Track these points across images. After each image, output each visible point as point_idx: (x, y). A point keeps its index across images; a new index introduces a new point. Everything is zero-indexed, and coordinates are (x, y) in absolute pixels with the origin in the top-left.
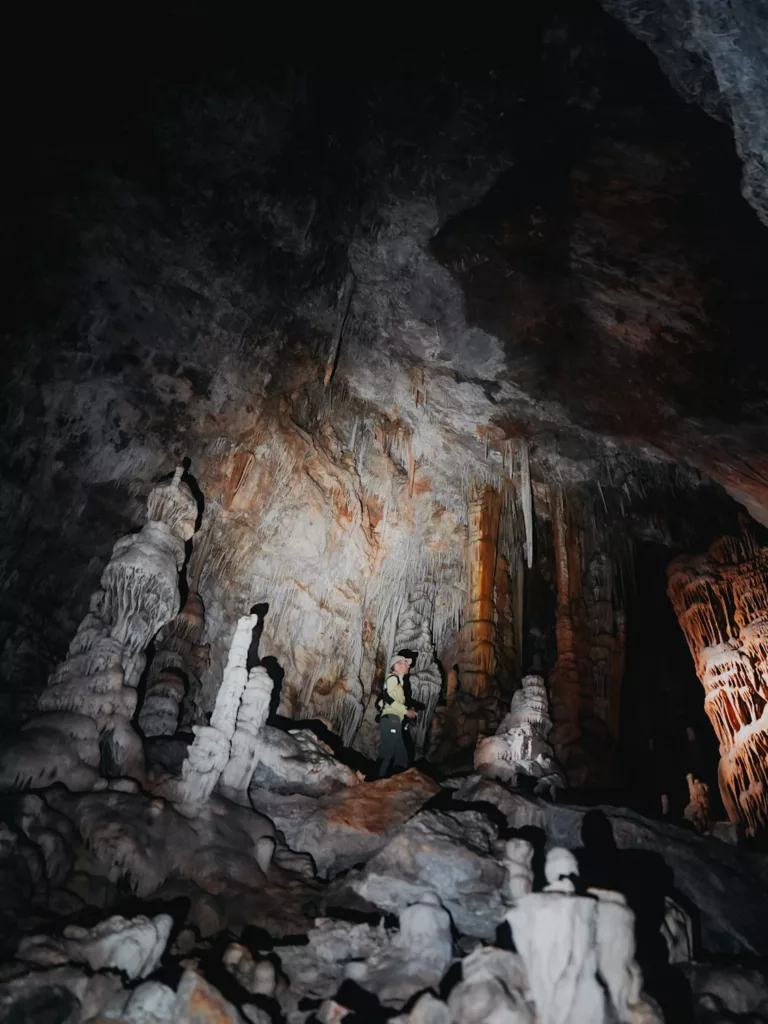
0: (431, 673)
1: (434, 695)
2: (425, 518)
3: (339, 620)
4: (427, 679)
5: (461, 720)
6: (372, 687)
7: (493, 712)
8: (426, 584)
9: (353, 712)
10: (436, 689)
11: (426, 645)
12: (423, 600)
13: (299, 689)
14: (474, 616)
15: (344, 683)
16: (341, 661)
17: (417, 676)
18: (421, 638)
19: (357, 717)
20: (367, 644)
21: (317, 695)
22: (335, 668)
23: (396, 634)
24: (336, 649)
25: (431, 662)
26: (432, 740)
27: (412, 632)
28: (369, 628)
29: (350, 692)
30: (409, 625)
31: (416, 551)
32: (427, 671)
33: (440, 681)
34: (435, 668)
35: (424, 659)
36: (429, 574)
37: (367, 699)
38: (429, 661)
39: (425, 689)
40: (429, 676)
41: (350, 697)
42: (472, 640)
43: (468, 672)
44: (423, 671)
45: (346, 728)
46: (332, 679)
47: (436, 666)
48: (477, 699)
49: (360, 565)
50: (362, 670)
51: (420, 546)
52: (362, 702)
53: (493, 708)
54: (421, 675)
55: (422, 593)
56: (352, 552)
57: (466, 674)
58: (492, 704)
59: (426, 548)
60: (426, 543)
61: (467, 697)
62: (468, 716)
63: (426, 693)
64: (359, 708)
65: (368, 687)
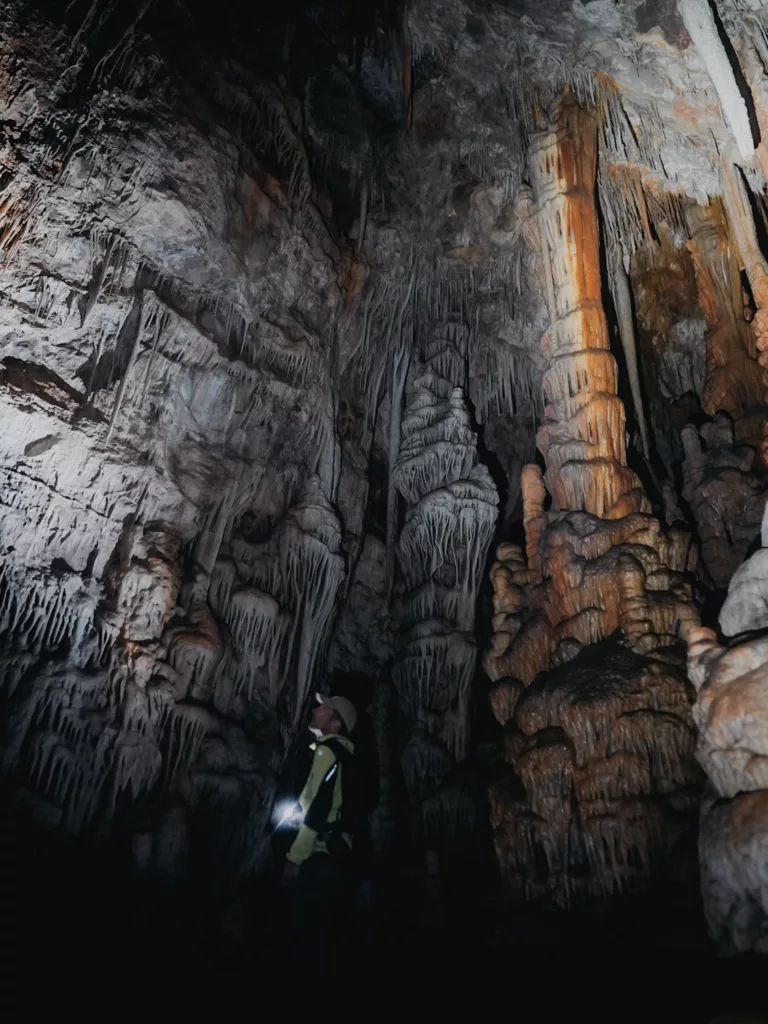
0: (476, 483)
1: (486, 524)
2: (440, 198)
3: (277, 387)
4: (470, 496)
5: (572, 577)
6: (365, 521)
7: (649, 550)
8: (452, 326)
9: (322, 571)
10: (488, 513)
11: (461, 430)
12: (448, 353)
13: (190, 534)
14: (570, 344)
15: (298, 514)
16: (292, 472)
17: (451, 492)
18: (451, 420)
19: (332, 582)
20: (348, 444)
21: (241, 546)
22: (280, 488)
23: (403, 418)
24: (278, 448)
25: (475, 465)
26: (499, 622)
27: (432, 412)
28: (350, 414)
29: (312, 532)
30: (426, 398)
31: (428, 267)
32: (468, 480)
33: (495, 497)
34: (483, 473)
35: (460, 459)
36: (455, 309)
37: (356, 544)
38: (470, 463)
39: (467, 515)
40: (474, 489)
41: (312, 544)
42: (572, 394)
43: (572, 462)
44: (461, 481)
45: (309, 608)
46: (273, 509)
47: (485, 470)
48: (605, 524)
49: (317, 281)
50: (343, 490)
51: (435, 256)
52: (342, 552)
53: (648, 540)
54: (457, 489)
55: (444, 342)
56: (297, 253)
57: (570, 468)
58: (645, 530)
59: (445, 260)
60: (445, 250)
61: (577, 519)
62: (589, 564)
63: (469, 523)
64: (335, 563)
65: (355, 522)
